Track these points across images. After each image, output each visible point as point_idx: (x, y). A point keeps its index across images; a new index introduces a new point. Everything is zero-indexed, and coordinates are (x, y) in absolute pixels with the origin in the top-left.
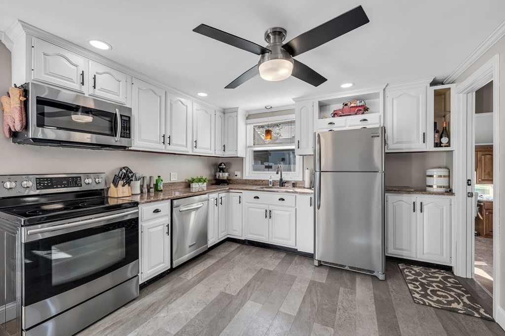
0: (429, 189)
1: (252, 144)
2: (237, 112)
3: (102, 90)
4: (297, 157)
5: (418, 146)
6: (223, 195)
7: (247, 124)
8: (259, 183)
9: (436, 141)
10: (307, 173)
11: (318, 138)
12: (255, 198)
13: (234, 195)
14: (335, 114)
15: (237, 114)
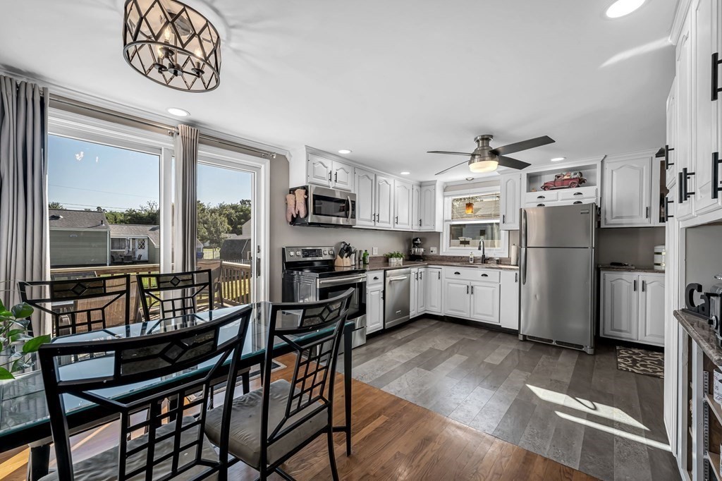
0: (657, 268)
1: (450, 219)
2: (435, 185)
3: (340, 182)
4: (503, 232)
5: (641, 221)
6: (422, 270)
7: (444, 196)
8: (457, 259)
9: (662, 216)
10: (514, 249)
11: (524, 214)
12: (455, 273)
13: (433, 271)
14: (546, 187)
15: (435, 187)
